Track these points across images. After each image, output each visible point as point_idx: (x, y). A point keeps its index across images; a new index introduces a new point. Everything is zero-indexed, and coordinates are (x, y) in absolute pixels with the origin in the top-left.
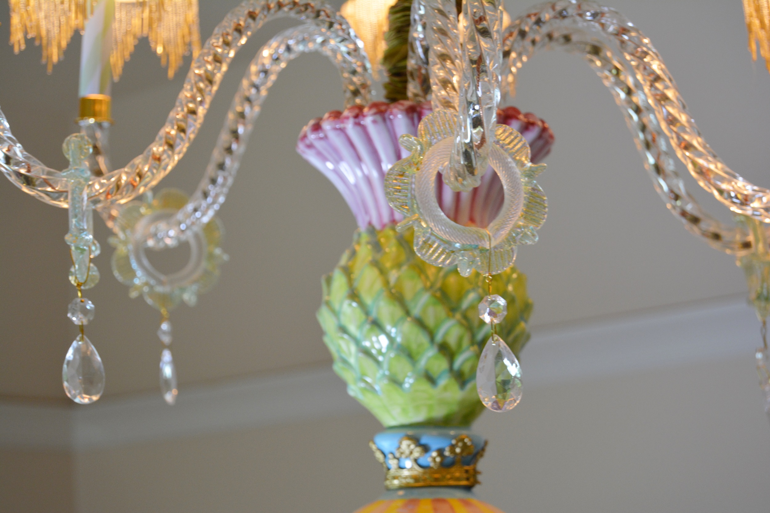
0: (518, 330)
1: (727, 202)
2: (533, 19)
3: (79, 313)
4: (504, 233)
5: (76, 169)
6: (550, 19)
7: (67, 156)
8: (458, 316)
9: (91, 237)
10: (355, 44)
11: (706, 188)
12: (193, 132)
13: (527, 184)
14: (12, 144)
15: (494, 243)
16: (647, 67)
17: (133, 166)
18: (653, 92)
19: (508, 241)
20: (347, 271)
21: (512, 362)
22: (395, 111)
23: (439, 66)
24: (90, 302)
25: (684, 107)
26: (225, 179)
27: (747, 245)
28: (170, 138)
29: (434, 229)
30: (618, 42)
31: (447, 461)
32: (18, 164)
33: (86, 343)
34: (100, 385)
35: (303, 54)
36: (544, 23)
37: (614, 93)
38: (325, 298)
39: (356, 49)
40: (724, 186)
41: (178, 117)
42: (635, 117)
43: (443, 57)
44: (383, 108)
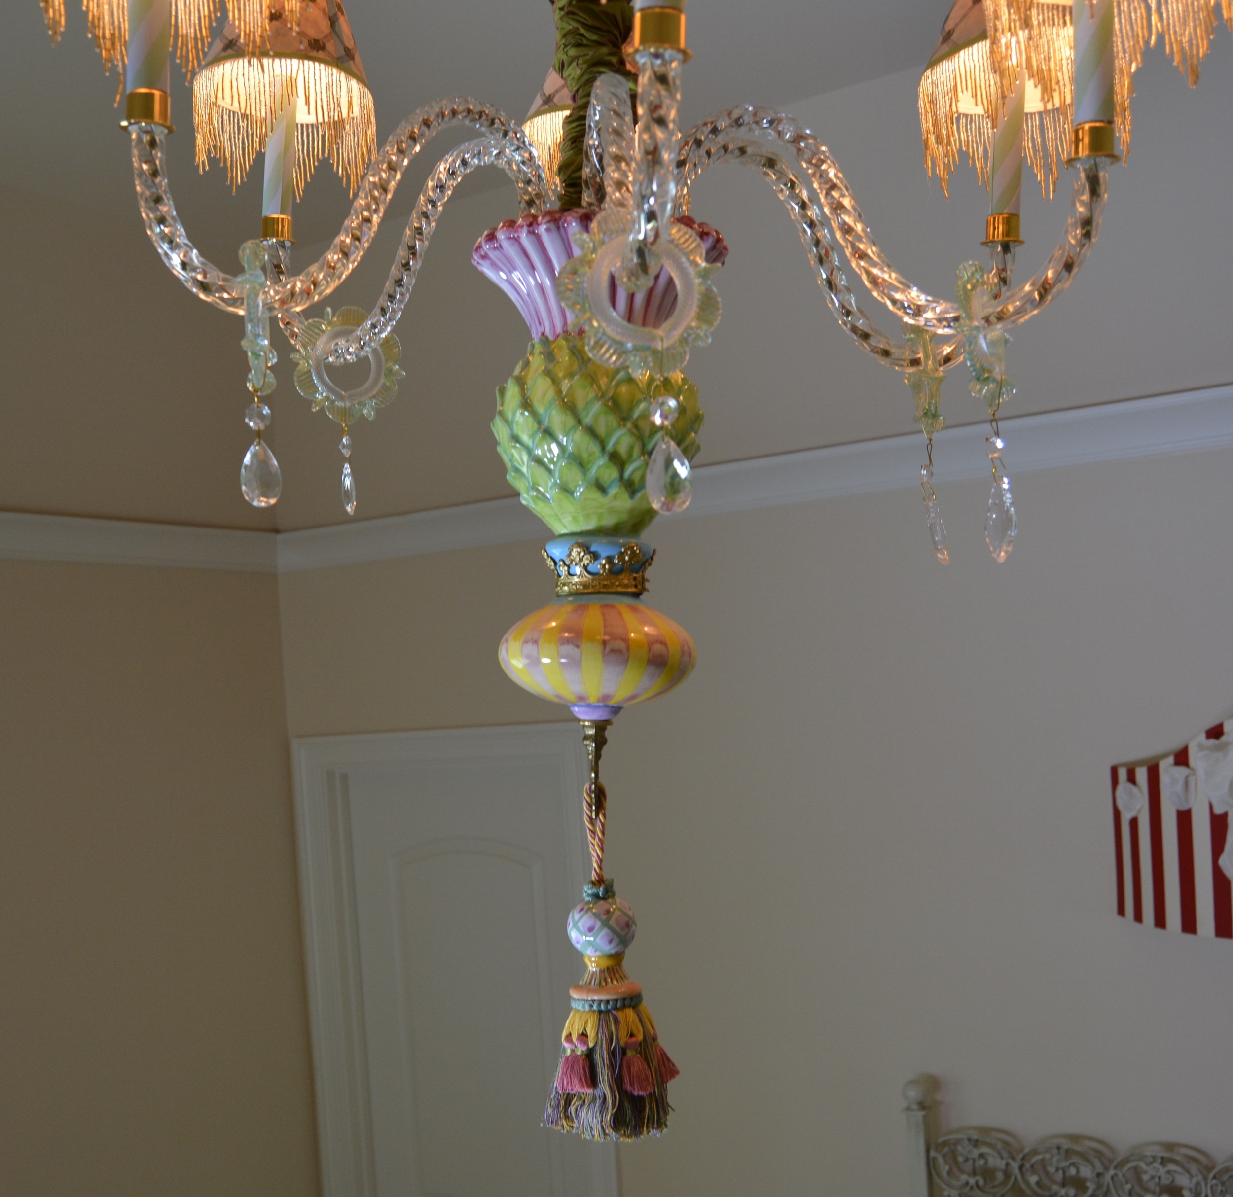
0: (688, 441)
1: (900, 313)
2: (710, 127)
3: (256, 418)
4: (677, 334)
5: (251, 274)
6: (725, 127)
7: (243, 263)
8: (629, 425)
9: (266, 342)
10: (530, 153)
11: (879, 298)
12: (368, 240)
13: (700, 284)
14: (188, 249)
15: (666, 345)
16: (824, 175)
17: (307, 275)
18: (829, 201)
19: (680, 342)
20: (521, 382)
21: (682, 464)
22: (569, 218)
23: (613, 167)
24: (266, 408)
25: (860, 216)
26: (402, 294)
27: (915, 362)
28: (345, 247)
29: (606, 329)
30: (794, 151)
31: (615, 569)
32: (194, 269)
33: (264, 448)
34: (277, 489)
35: (479, 167)
36: (720, 131)
37: (789, 207)
38: (499, 408)
39: (531, 157)
40: (898, 296)
41: (353, 225)
42: (809, 231)
43: (618, 159)
44: (557, 216)
